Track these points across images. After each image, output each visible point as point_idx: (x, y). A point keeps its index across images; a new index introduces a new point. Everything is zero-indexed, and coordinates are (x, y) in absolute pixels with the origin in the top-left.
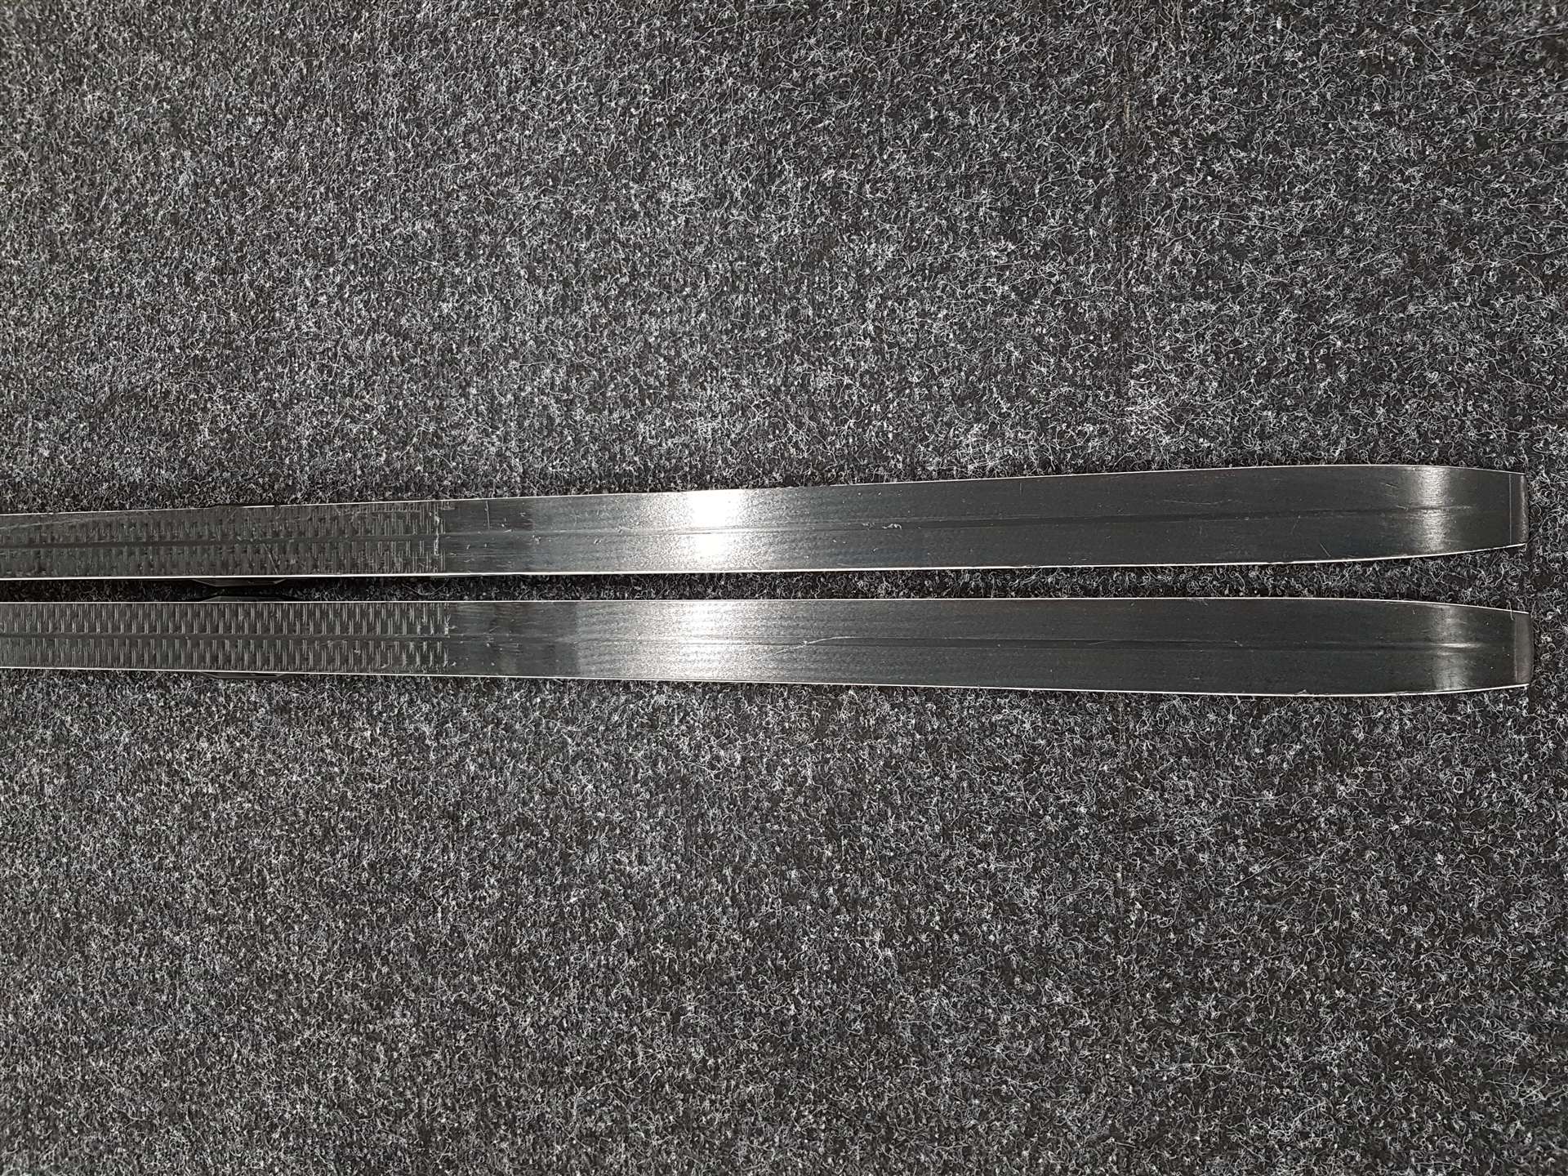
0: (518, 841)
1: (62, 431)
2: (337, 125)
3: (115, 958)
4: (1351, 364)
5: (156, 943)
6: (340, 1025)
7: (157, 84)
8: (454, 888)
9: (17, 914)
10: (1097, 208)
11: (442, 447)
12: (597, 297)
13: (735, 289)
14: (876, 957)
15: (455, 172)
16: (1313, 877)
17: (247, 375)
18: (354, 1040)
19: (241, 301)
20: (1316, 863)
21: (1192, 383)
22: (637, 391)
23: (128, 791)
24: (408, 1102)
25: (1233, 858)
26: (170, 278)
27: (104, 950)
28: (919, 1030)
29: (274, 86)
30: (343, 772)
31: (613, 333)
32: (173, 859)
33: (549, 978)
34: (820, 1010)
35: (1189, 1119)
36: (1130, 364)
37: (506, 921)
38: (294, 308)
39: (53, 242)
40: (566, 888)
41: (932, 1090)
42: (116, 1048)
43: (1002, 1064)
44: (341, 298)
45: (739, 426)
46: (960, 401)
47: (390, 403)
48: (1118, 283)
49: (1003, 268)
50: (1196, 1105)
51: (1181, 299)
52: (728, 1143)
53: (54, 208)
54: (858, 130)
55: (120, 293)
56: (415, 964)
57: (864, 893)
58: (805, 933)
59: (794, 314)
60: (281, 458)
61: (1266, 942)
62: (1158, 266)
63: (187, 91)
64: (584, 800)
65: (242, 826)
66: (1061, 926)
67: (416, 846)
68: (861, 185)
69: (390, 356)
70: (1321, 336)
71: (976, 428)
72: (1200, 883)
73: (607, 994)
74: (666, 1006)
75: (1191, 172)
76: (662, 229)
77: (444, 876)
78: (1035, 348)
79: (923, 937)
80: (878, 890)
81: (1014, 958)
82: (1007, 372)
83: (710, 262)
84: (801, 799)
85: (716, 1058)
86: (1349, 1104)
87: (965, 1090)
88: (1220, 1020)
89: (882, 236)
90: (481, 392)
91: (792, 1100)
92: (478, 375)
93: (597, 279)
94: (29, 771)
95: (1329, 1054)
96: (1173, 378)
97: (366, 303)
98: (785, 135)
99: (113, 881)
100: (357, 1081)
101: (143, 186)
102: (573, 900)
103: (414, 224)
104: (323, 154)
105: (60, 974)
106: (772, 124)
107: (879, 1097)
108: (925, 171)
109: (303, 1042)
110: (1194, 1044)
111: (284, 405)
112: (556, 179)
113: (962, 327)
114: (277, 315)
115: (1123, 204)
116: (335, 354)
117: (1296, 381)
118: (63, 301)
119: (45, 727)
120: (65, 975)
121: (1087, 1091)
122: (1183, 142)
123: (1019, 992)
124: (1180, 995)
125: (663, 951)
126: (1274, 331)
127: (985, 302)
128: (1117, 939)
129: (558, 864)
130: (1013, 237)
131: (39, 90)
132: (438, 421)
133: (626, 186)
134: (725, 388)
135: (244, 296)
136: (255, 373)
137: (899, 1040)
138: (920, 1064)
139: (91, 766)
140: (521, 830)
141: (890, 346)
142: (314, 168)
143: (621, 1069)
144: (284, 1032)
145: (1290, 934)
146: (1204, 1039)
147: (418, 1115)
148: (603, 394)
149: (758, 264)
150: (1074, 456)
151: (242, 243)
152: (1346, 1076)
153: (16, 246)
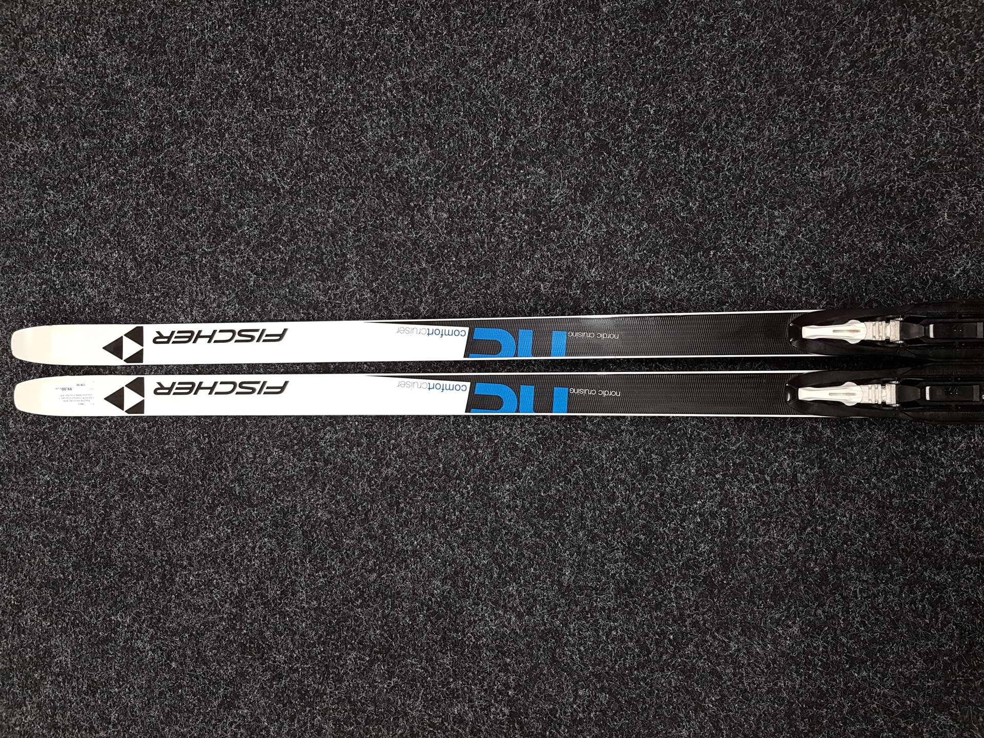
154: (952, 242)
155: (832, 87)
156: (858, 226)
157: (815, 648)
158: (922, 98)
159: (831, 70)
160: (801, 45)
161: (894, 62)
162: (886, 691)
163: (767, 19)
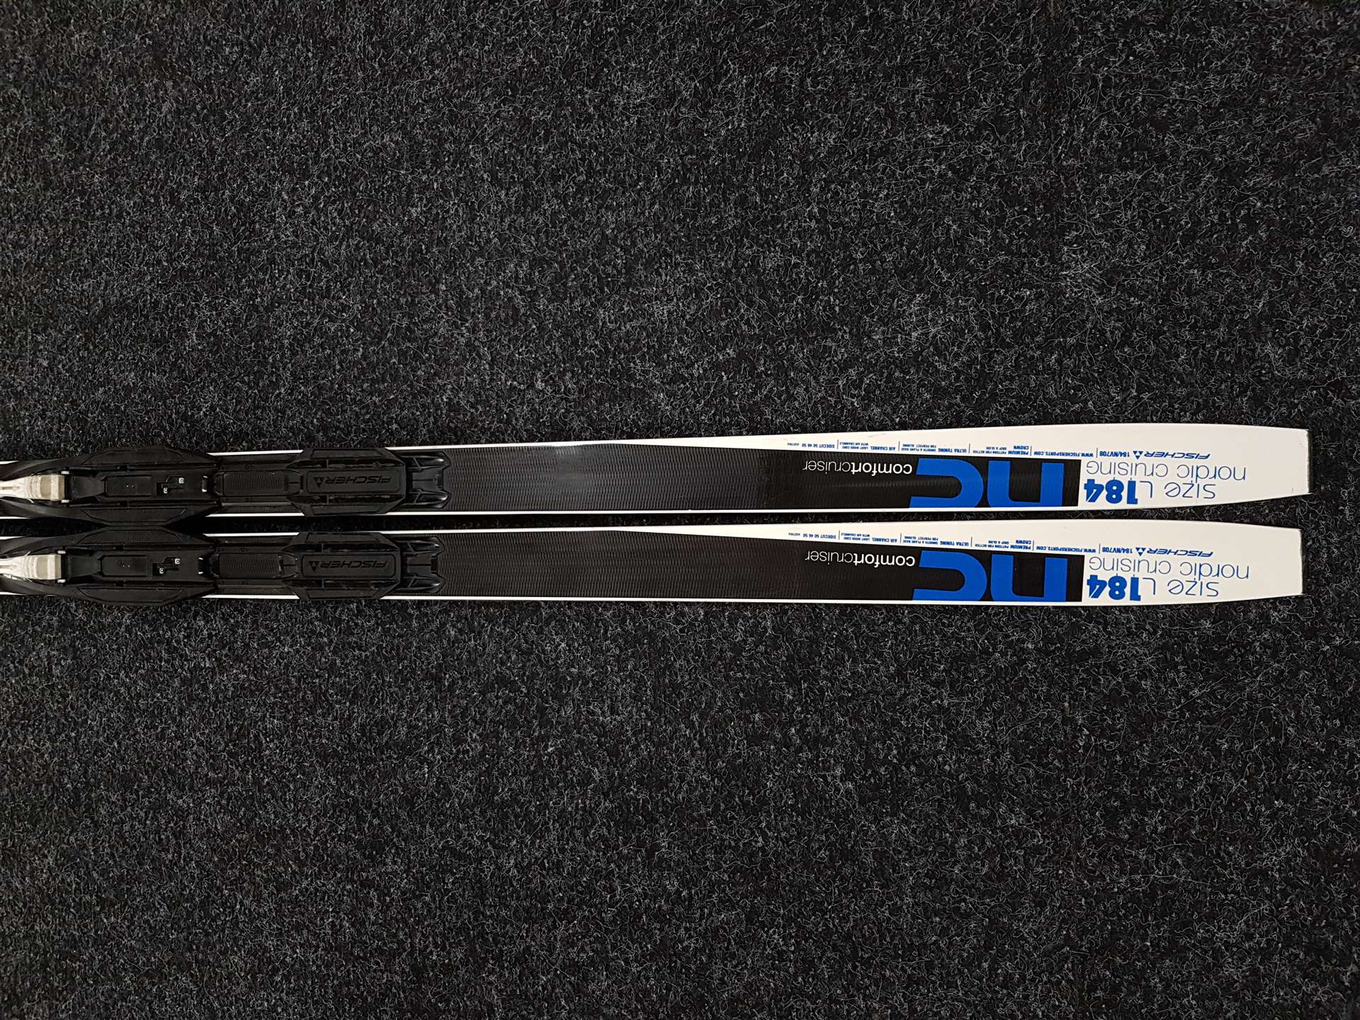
0: (497, 697)
1: (59, 342)
2: (308, 50)
3: (123, 822)
4: (1270, 223)
5: (160, 806)
6: (335, 875)
7: (140, 21)
8: (439, 744)
9: (30, 786)
10: (1026, 90)
11: (415, 339)
12: (556, 195)
13: (685, 181)
14: (837, 790)
15: (420, 88)
16: (1250, 698)
17: (231, 282)
18: (349, 887)
19: (223, 215)
20: (1253, 685)
21: (1122, 247)
22: (596, 280)
23: (131, 669)
24: (401, 943)
25: (1174, 683)
26: (156, 197)
27: (112, 815)
28: (880, 856)
29: (249, 18)
30: (331, 641)
31: (572, 228)
32: (175, 729)
33: (530, 823)
34: (786, 841)
35: (1139, 927)
36: (1062, 231)
37: (488, 772)
38: (273, 219)
39: (47, 171)
40: (544, 739)
41: (895, 910)
42: (126, 903)
43: (960, 883)
44: (317, 209)
45: (693, 308)
46: (902, 274)
47: (365, 302)
48: (1049, 158)
49: (939, 150)
50: (1146, 914)
51: (1109, 170)
52: (703, 968)
53: (46, 139)
54: (798, 28)
55: (110, 214)
56: (404, 815)
57: (824, 732)
58: (770, 771)
59: (742, 201)
60: (264, 357)
61: (1208, 759)
62: (1086, 141)
63: (167, 27)
64: (558, 658)
65: (238, 696)
66: (1012, 753)
67: (401, 706)
68: (802, 80)
69: (364, 259)
70: (1242, 197)
71: (918, 298)
72: (1144, 707)
73: (586, 834)
74: (640, 843)
75: (1114, 53)
76: (615, 129)
77: (429, 733)
78: (973, 221)
79: (882, 770)
80: (837, 728)
81: (968, 785)
82: (945, 245)
83: (661, 157)
84: (762, 648)
85: (690, 889)
86: (1291, 905)
87: (926, 909)
88: (1167, 834)
89: (824, 125)
90: (450, 288)
91: (763, 925)
92: (446, 272)
93: (555, 178)
94: (38, 654)
95: (1271, 860)
96: (1104, 243)
97: (340, 212)
98: (730, 38)
99: (118, 752)
100: (353, 925)
101: (129, 116)
102: (550, 750)
103: (383, 137)
104: (296, 77)
105: (72, 839)
106: (716, 28)
107: (845, 919)
108: (862, 64)
109: (301, 891)
110: (1142, 857)
111: (266, 309)
112: (514, 90)
113: (902, 204)
114: (257, 226)
115: (1051, 85)
116: (313, 260)
117: (1219, 240)
118: (57, 224)
119: (52, 613)
120: (76, 840)
121: (1042, 905)
122: (1106, 26)
123: (974, 816)
124: (1127, 813)
125: (637, 793)
126: (1197, 196)
127: (923, 181)
128: (1066, 763)
129: (535, 717)
130: (948, 120)
131: (29, 33)
132: (411, 316)
133: (581, 92)
134: (679, 273)
135: (226, 210)
136: (238, 281)
137: (862, 866)
138: (882, 887)
139: (95, 647)
140: (500, 688)
141: (834, 226)
142: (287, 91)
143: (600, 903)
144: (283, 883)
145: (1230, 751)
146: (1151, 852)
147: (411, 954)
148: (565, 285)
149: (707, 157)
150: (1012, 320)
151: (223, 162)
152: (1287, 880)
153: (12, 176)
154: (201, 371)
155: (93, 177)
156: (114, 353)
157: (69, 885)
158: (175, 186)
159: (93, 155)
160: (66, 125)
161: (149, 140)
162: (133, 942)
163: (36, 95)
